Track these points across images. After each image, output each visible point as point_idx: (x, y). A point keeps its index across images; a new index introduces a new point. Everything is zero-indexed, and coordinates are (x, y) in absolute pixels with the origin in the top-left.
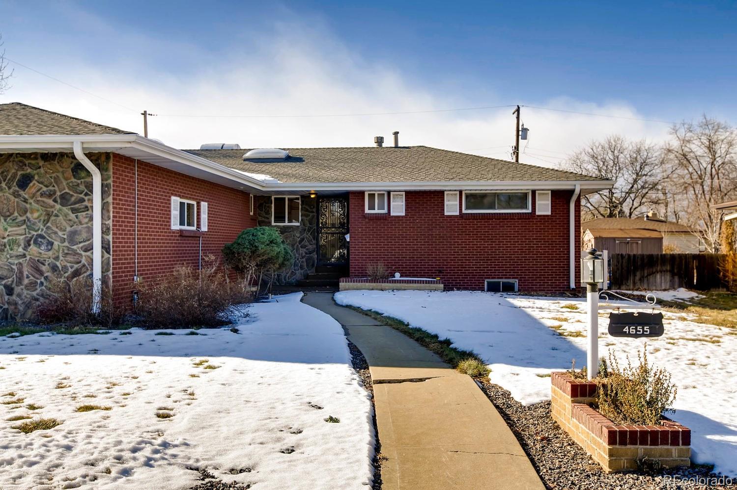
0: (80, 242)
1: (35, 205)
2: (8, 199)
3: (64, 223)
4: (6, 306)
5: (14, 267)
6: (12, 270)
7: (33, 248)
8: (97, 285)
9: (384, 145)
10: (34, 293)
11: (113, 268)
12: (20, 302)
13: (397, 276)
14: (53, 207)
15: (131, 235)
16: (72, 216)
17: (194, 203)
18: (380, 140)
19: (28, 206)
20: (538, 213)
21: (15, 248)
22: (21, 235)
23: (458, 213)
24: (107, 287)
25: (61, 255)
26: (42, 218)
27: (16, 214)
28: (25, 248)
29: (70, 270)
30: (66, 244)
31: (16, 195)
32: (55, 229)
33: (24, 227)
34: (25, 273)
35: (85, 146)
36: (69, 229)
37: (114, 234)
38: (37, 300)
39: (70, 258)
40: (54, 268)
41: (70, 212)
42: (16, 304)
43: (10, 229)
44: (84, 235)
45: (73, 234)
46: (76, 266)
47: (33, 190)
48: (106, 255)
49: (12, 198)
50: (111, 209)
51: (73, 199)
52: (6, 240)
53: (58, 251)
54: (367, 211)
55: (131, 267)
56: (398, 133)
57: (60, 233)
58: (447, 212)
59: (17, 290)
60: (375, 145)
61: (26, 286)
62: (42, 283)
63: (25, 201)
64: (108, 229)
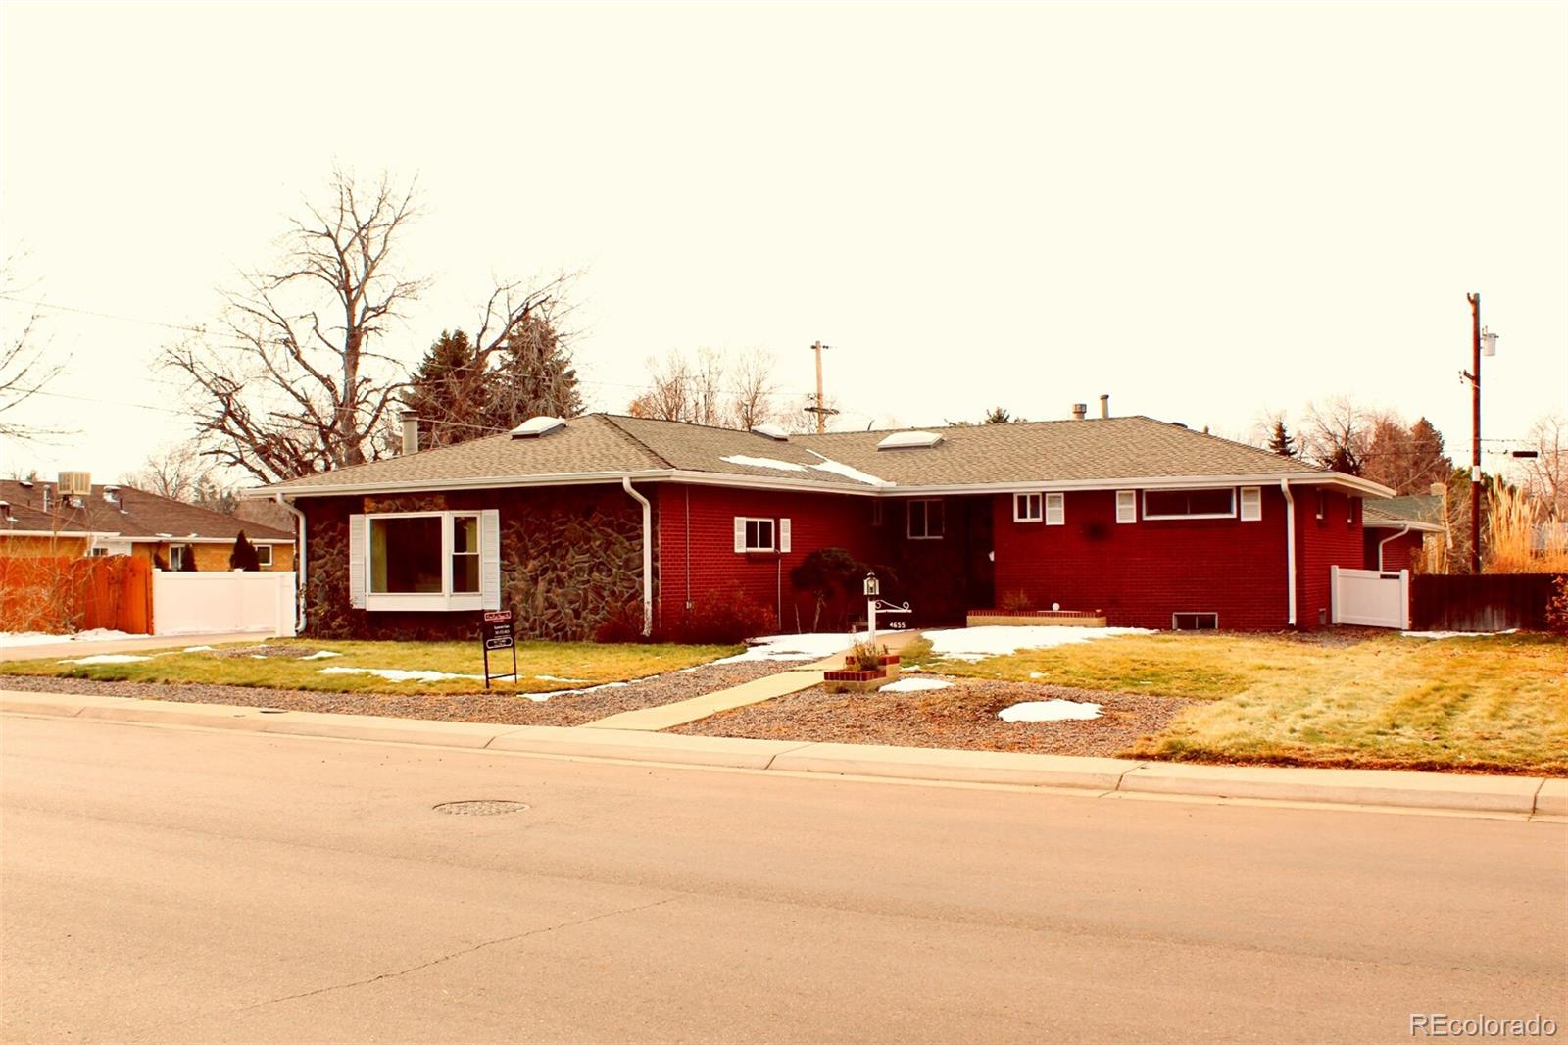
0: (634, 569)
1: (597, 535)
2: (575, 529)
3: (620, 551)
4: (574, 629)
5: (580, 592)
6: (579, 595)
7: (596, 575)
8: (648, 607)
9: (1087, 416)
10: (597, 617)
11: (662, 593)
12: (586, 625)
13: (1056, 607)
14: (611, 535)
15: (682, 560)
16: (627, 544)
17: (772, 521)
18: (1081, 410)
19: (591, 535)
20: (1243, 519)
21: (582, 574)
22: (585, 562)
23: (1134, 521)
24: (657, 610)
25: (618, 580)
26: (603, 546)
27: (582, 543)
28: (589, 575)
29: (627, 595)
30: (622, 571)
31: (582, 525)
32: (613, 556)
33: (588, 555)
34: (590, 598)
35: (633, 481)
36: (624, 556)
37: (662, 560)
38: (599, 623)
39: (626, 584)
40: (613, 593)
41: (625, 541)
42: (582, 627)
43: (577, 557)
44: (637, 561)
45: (628, 561)
46: (631, 591)
47: (595, 520)
48: (656, 581)
49: (578, 527)
50: (660, 537)
51: (628, 528)
52: (574, 567)
53: (616, 577)
54: (1017, 519)
55: (683, 593)
56: (1107, 397)
57: (617, 560)
58: (1121, 518)
59: (584, 614)
60: (1073, 417)
61: (591, 610)
62: (603, 607)
63: (589, 530)
64: (657, 556)
